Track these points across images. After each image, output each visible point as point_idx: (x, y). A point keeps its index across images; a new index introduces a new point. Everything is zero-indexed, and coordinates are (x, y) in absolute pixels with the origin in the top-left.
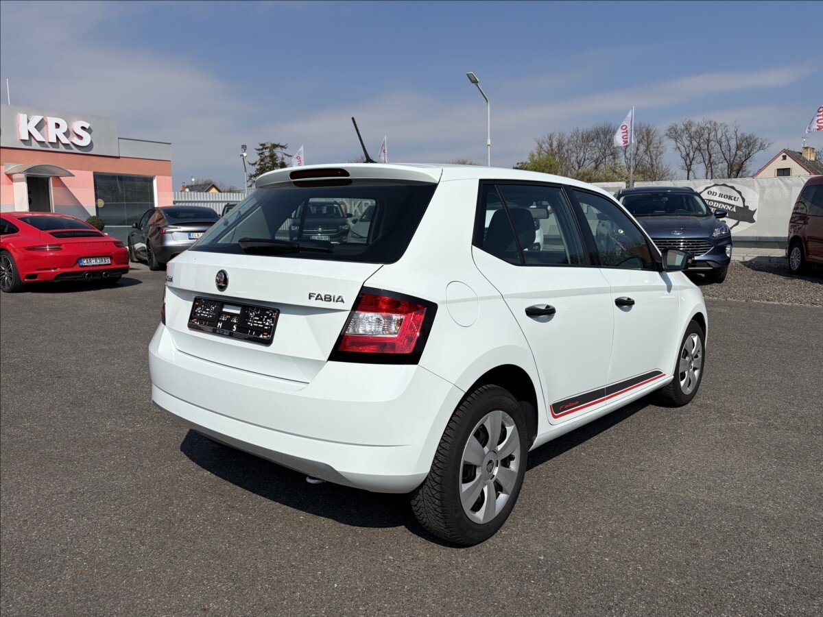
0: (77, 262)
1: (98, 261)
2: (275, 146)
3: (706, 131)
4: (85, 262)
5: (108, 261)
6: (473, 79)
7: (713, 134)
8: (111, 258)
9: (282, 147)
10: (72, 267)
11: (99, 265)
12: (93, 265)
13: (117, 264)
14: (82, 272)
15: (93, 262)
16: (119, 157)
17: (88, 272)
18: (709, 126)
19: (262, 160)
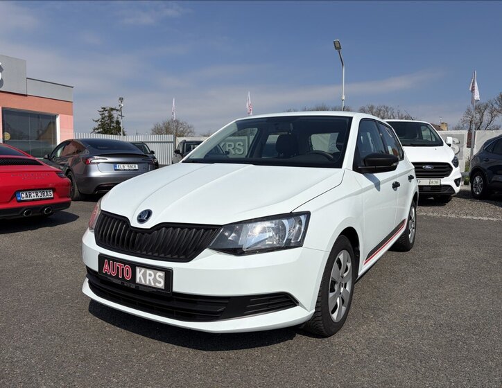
0: (15, 195)
1: (39, 194)
2: (112, 109)
3: (381, 112)
4: (23, 196)
5: (50, 194)
6: (338, 46)
7: (386, 114)
8: (54, 190)
9: (117, 110)
10: (8, 202)
11: (41, 199)
12: (33, 200)
13: (60, 197)
14: (21, 208)
15: (34, 196)
16: (26, 95)
17: (28, 208)
18: (383, 108)
19: (103, 119)
